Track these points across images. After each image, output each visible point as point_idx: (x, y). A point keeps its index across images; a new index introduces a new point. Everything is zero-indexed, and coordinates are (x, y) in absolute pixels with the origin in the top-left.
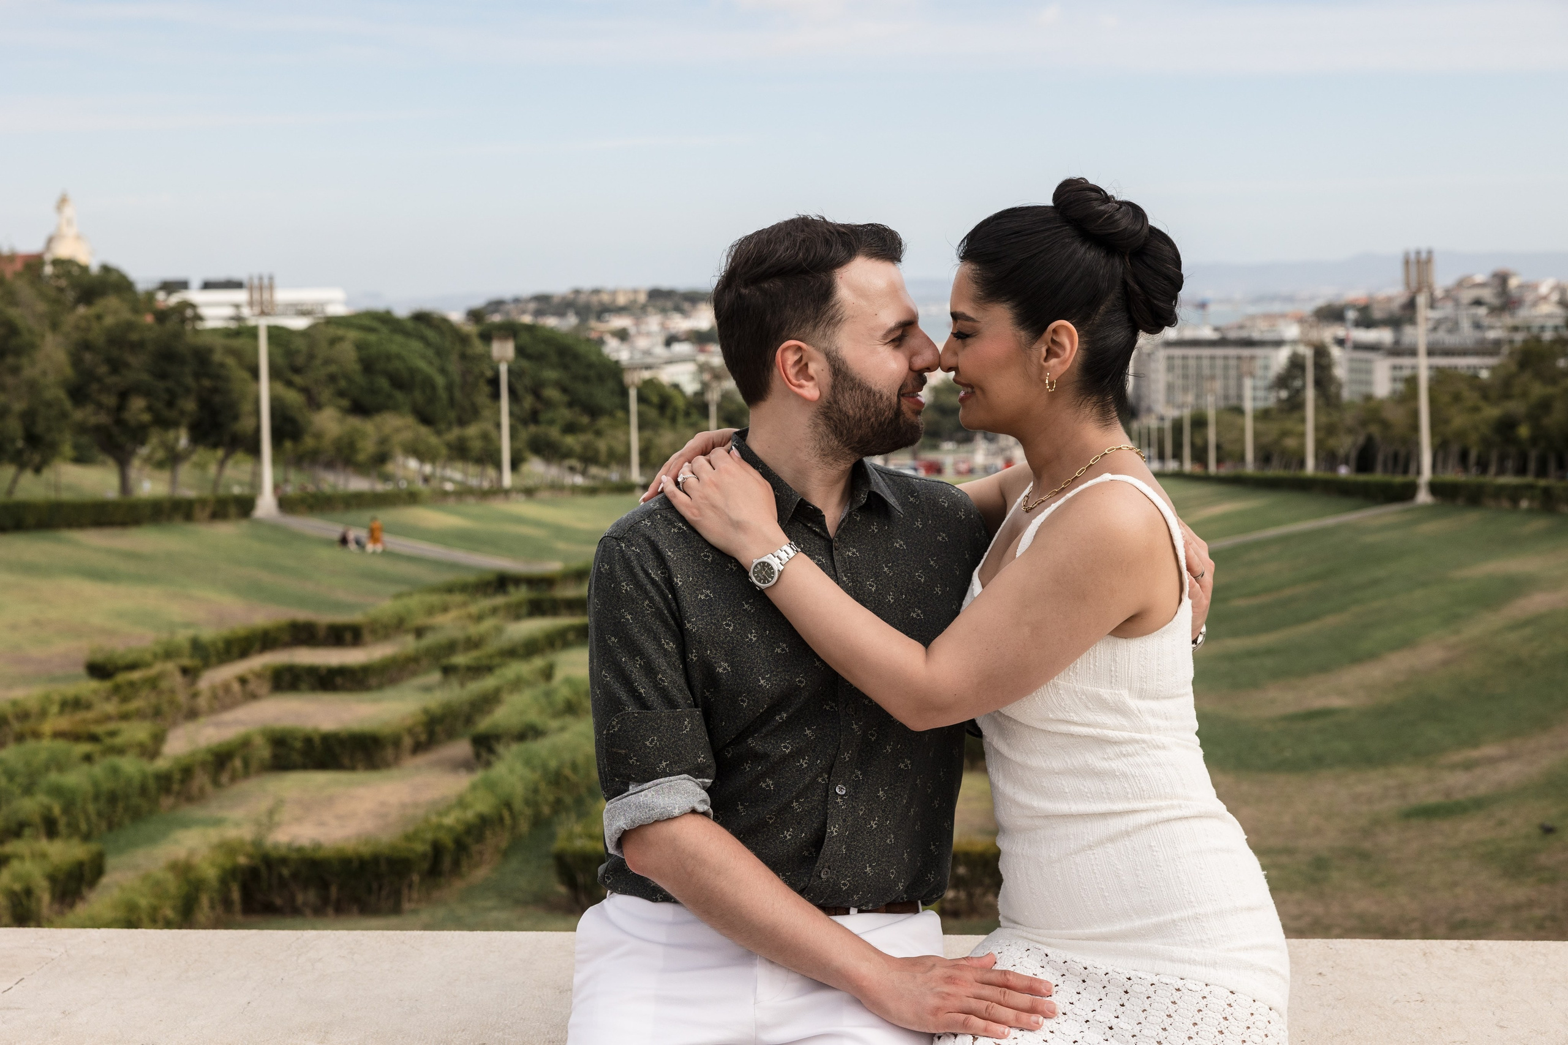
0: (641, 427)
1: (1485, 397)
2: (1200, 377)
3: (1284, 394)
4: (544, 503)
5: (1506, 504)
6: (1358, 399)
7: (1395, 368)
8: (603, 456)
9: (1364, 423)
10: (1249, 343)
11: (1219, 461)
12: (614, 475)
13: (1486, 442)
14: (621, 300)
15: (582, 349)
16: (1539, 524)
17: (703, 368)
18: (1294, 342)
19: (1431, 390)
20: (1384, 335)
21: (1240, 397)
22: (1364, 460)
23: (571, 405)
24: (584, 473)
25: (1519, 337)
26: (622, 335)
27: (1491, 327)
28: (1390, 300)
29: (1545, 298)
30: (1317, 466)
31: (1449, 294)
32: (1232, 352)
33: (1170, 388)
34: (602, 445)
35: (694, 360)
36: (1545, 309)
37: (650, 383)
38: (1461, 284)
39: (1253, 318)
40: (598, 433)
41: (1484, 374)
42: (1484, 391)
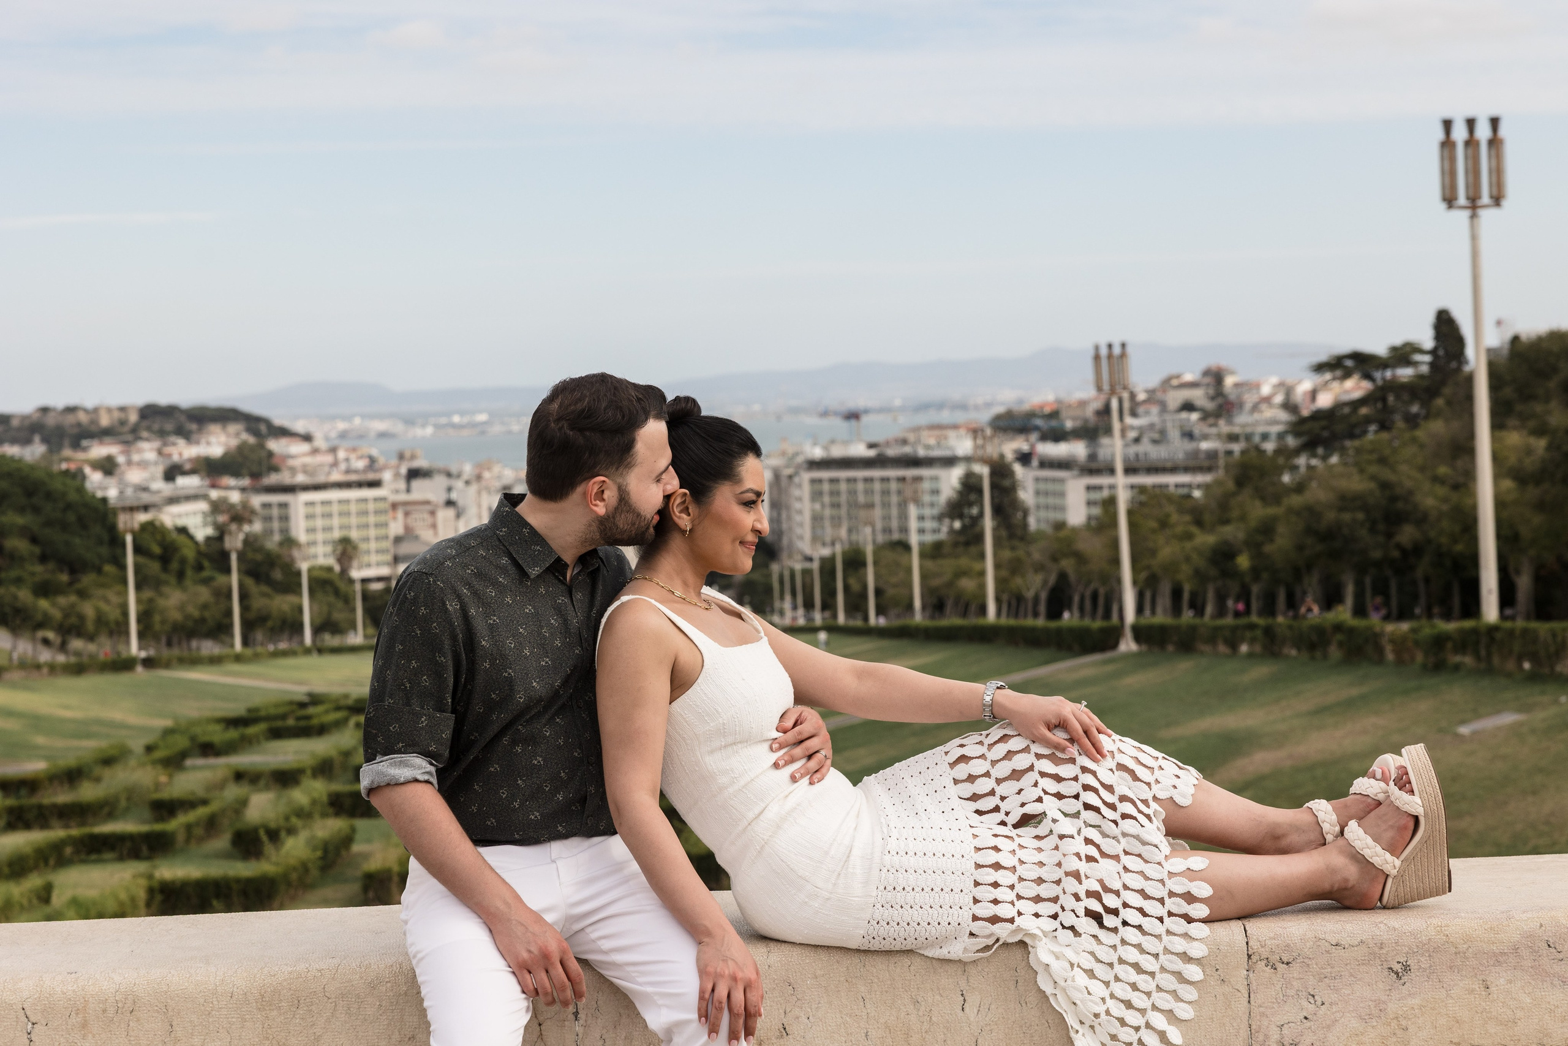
0: (139, 587)
1: (1199, 523)
2: (853, 505)
3: (957, 525)
4: (14, 686)
5: (1222, 648)
6: (1046, 528)
7: (1089, 488)
8: (90, 626)
9: (1055, 559)
10: (914, 462)
11: (880, 611)
12: (102, 648)
13: (1200, 576)
14: (105, 421)
15: (57, 485)
16: (1262, 670)
17: (217, 507)
18: (968, 459)
19: (1130, 513)
20: (1078, 449)
21: (904, 530)
22: (1058, 600)
23: (43, 559)
24: (63, 647)
25: (1237, 448)
26: (108, 467)
27: (1205, 437)
28: (1083, 404)
29: (1267, 400)
30: (999, 613)
31: (1153, 397)
32: (892, 473)
33: (817, 519)
34: (88, 610)
35: (205, 497)
36: (1268, 413)
37: (150, 528)
38: (1166, 384)
39: (917, 429)
40: (83, 594)
41: (1197, 494)
42: (1198, 516)
